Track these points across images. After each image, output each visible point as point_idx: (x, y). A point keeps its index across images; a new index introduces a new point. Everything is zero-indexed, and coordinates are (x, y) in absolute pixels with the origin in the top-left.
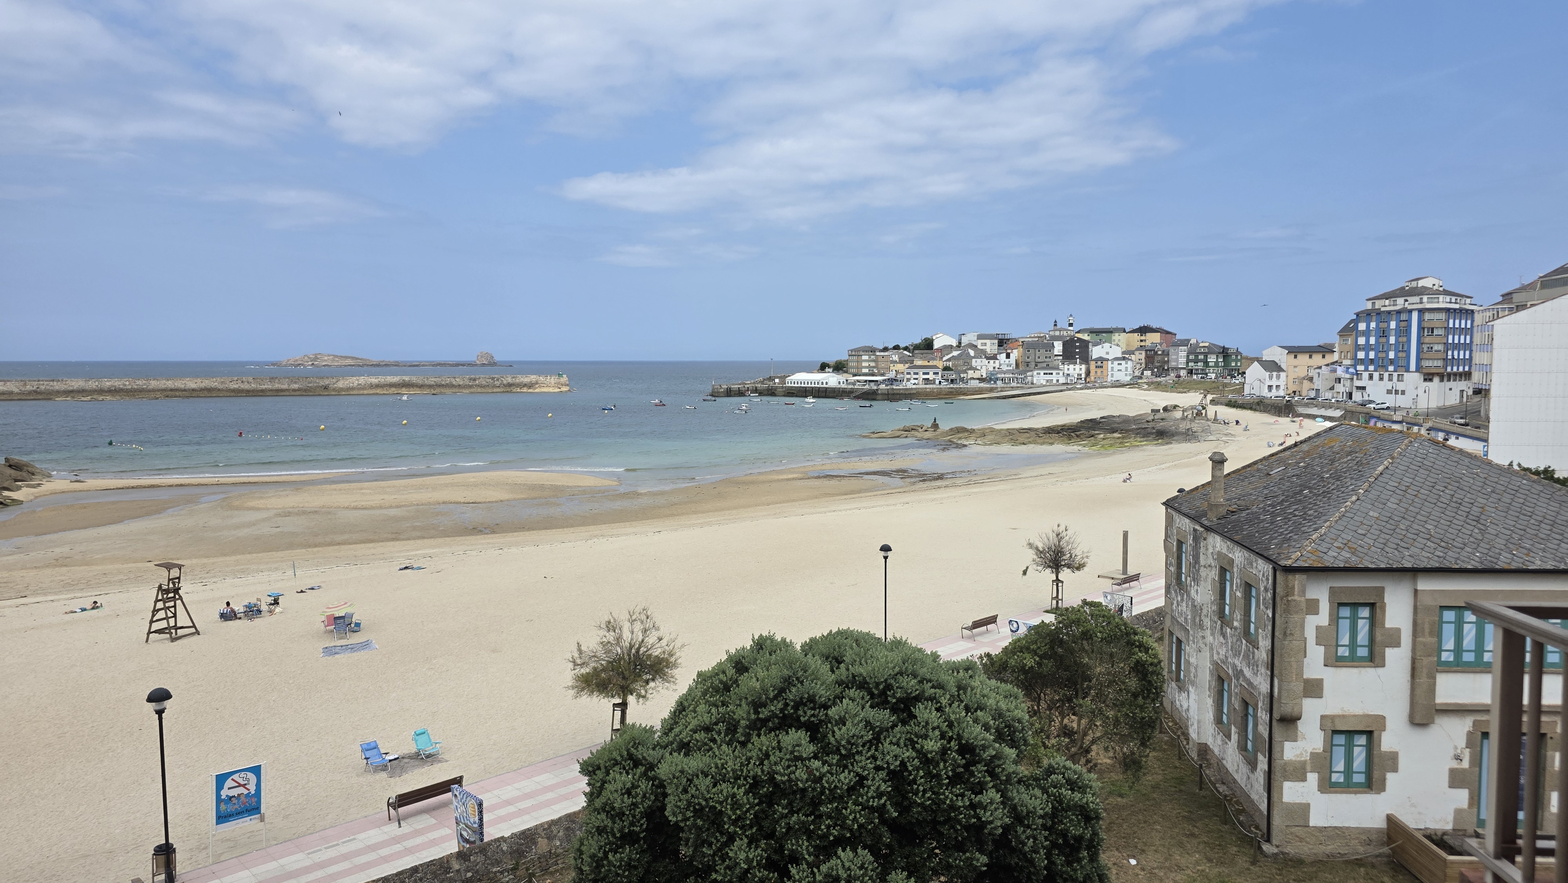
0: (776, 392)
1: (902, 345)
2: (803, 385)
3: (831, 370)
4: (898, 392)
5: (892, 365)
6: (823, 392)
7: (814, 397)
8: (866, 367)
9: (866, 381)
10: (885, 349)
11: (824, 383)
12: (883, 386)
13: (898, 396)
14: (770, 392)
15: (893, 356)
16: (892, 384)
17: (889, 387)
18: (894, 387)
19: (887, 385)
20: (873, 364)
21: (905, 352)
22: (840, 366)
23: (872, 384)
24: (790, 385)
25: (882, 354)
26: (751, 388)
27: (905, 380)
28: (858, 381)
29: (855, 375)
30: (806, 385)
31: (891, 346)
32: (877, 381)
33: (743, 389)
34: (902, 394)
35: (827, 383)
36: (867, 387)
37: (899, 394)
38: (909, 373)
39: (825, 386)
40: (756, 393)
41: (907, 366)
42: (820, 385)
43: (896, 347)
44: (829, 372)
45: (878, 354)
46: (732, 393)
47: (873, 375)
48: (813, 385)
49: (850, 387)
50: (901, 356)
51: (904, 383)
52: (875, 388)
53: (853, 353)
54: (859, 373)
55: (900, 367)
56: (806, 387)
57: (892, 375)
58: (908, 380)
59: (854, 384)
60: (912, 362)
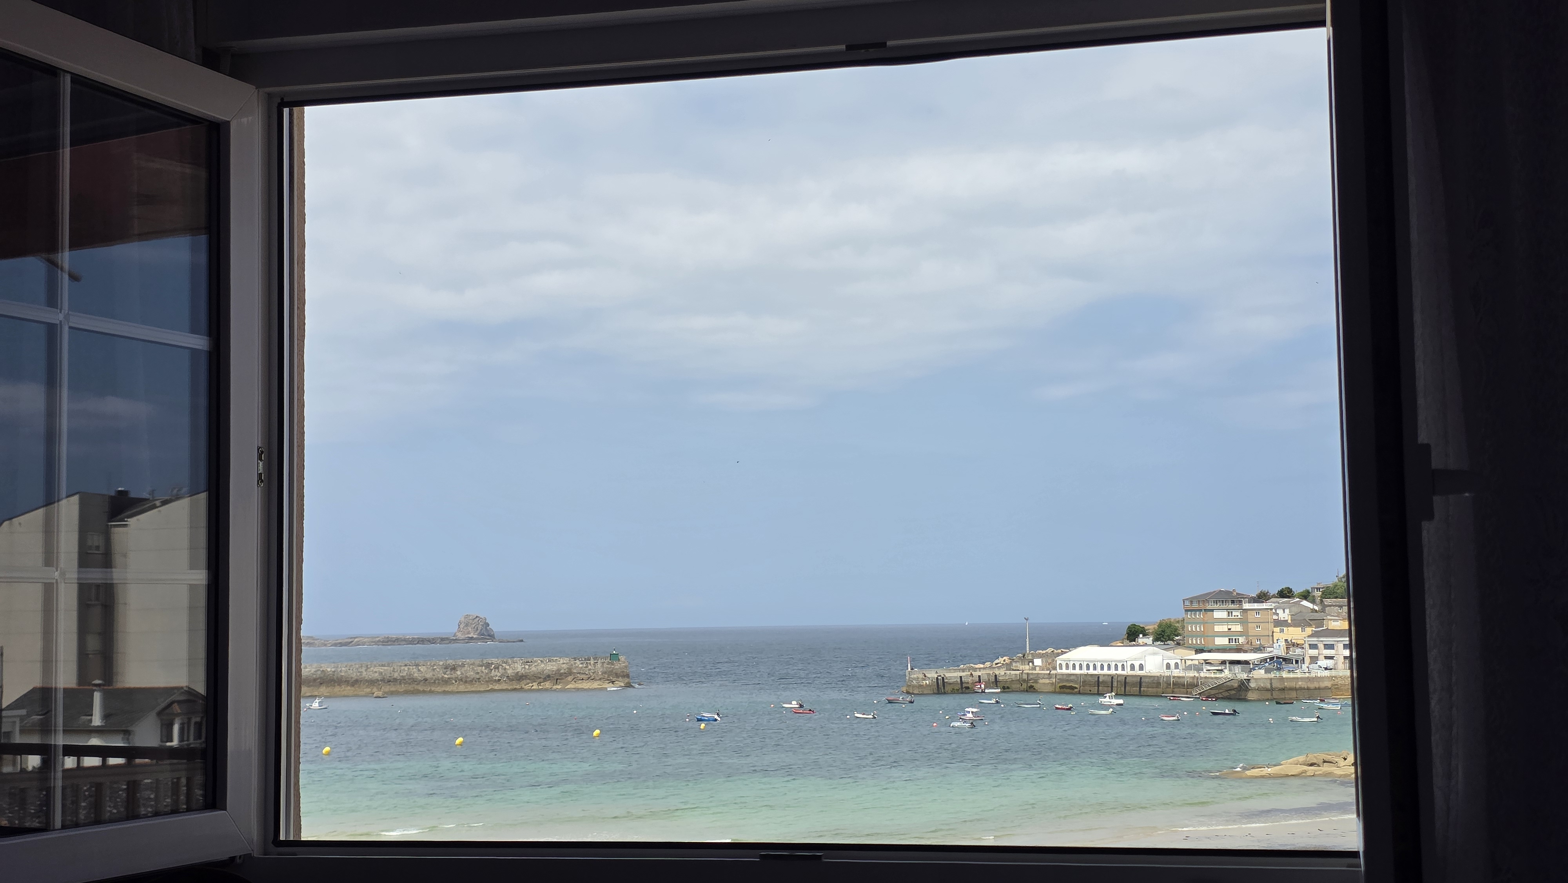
0: (1036, 686)
1: (1297, 589)
2: (1091, 671)
3: (1149, 640)
4: (1293, 685)
5: (1277, 630)
6: (1133, 685)
7: (1118, 695)
8: (1222, 635)
9: (1223, 662)
10: (1262, 597)
11: (1137, 667)
12: (1260, 673)
13: (1294, 694)
14: (1025, 686)
15: (1280, 611)
16: (1279, 669)
17: (1272, 675)
18: (1285, 675)
19: (1268, 671)
20: (1238, 628)
21: (1305, 603)
22: (1168, 632)
23: (1237, 668)
24: (1064, 671)
25: (1256, 606)
26: (984, 678)
27: (1307, 660)
28: (1207, 662)
29: (1199, 651)
30: (1098, 671)
31: (1274, 591)
32: (1246, 663)
33: (970, 680)
34: (1301, 689)
35: (1141, 667)
36: (1227, 673)
37: (1296, 689)
38: (1313, 646)
39: (1137, 672)
40: (997, 687)
41: (1309, 630)
42: (1128, 672)
43: (1286, 593)
44: (1146, 645)
45: (1246, 606)
46: (948, 688)
47: (1239, 650)
48: (1113, 672)
49: (1192, 674)
50: (1295, 610)
51: (1304, 666)
52: (1244, 676)
53: (1195, 606)
54: (1211, 647)
55: (1295, 634)
56: (1098, 676)
57: (1279, 650)
58: (1314, 659)
59: (1198, 669)
60: (1320, 622)
